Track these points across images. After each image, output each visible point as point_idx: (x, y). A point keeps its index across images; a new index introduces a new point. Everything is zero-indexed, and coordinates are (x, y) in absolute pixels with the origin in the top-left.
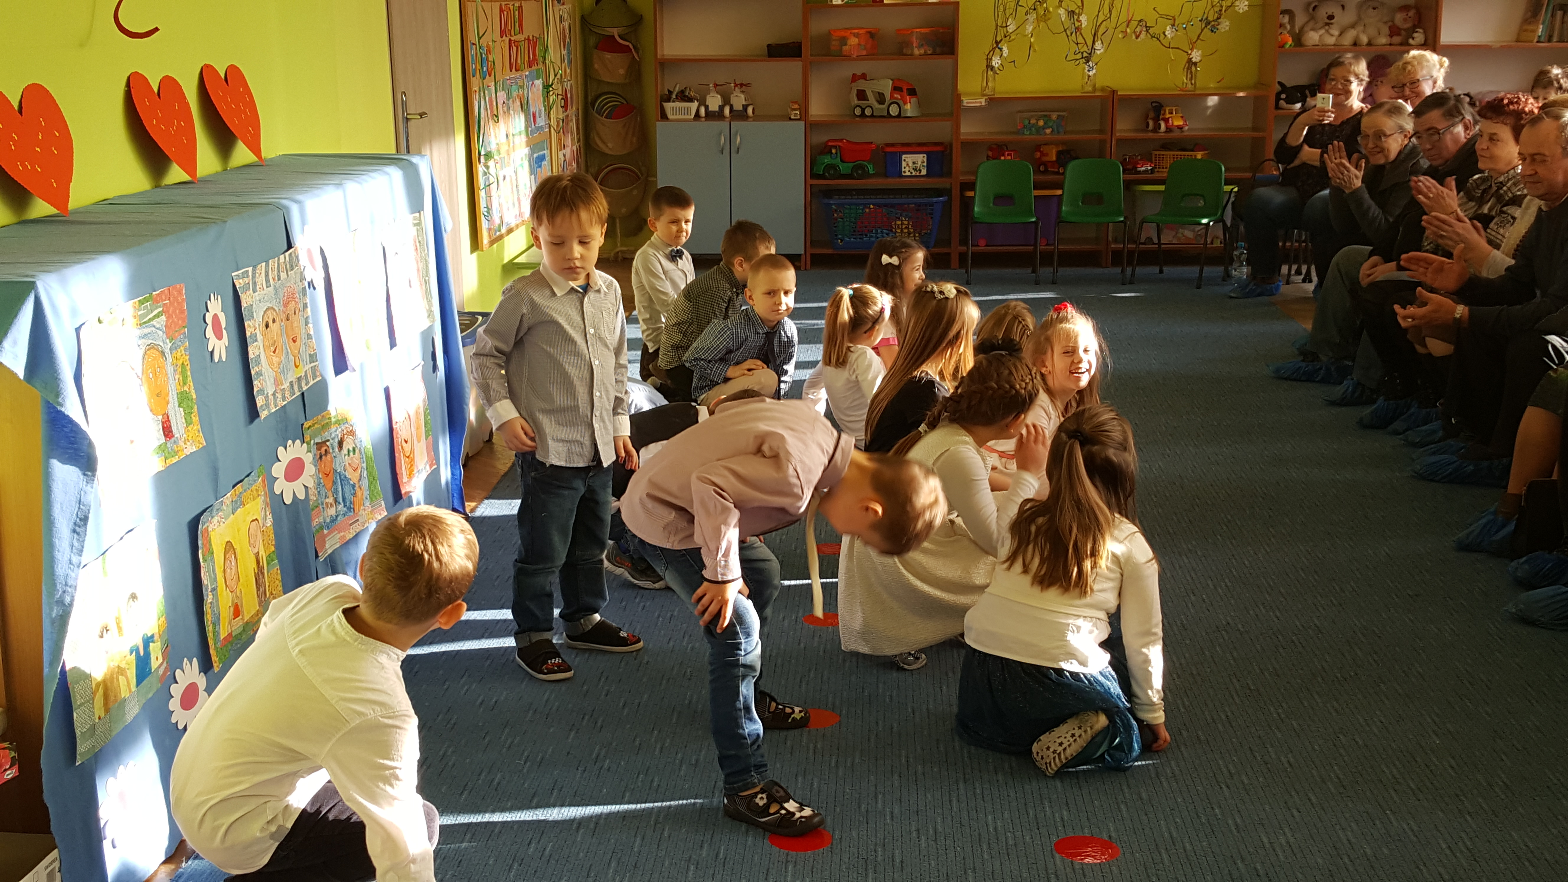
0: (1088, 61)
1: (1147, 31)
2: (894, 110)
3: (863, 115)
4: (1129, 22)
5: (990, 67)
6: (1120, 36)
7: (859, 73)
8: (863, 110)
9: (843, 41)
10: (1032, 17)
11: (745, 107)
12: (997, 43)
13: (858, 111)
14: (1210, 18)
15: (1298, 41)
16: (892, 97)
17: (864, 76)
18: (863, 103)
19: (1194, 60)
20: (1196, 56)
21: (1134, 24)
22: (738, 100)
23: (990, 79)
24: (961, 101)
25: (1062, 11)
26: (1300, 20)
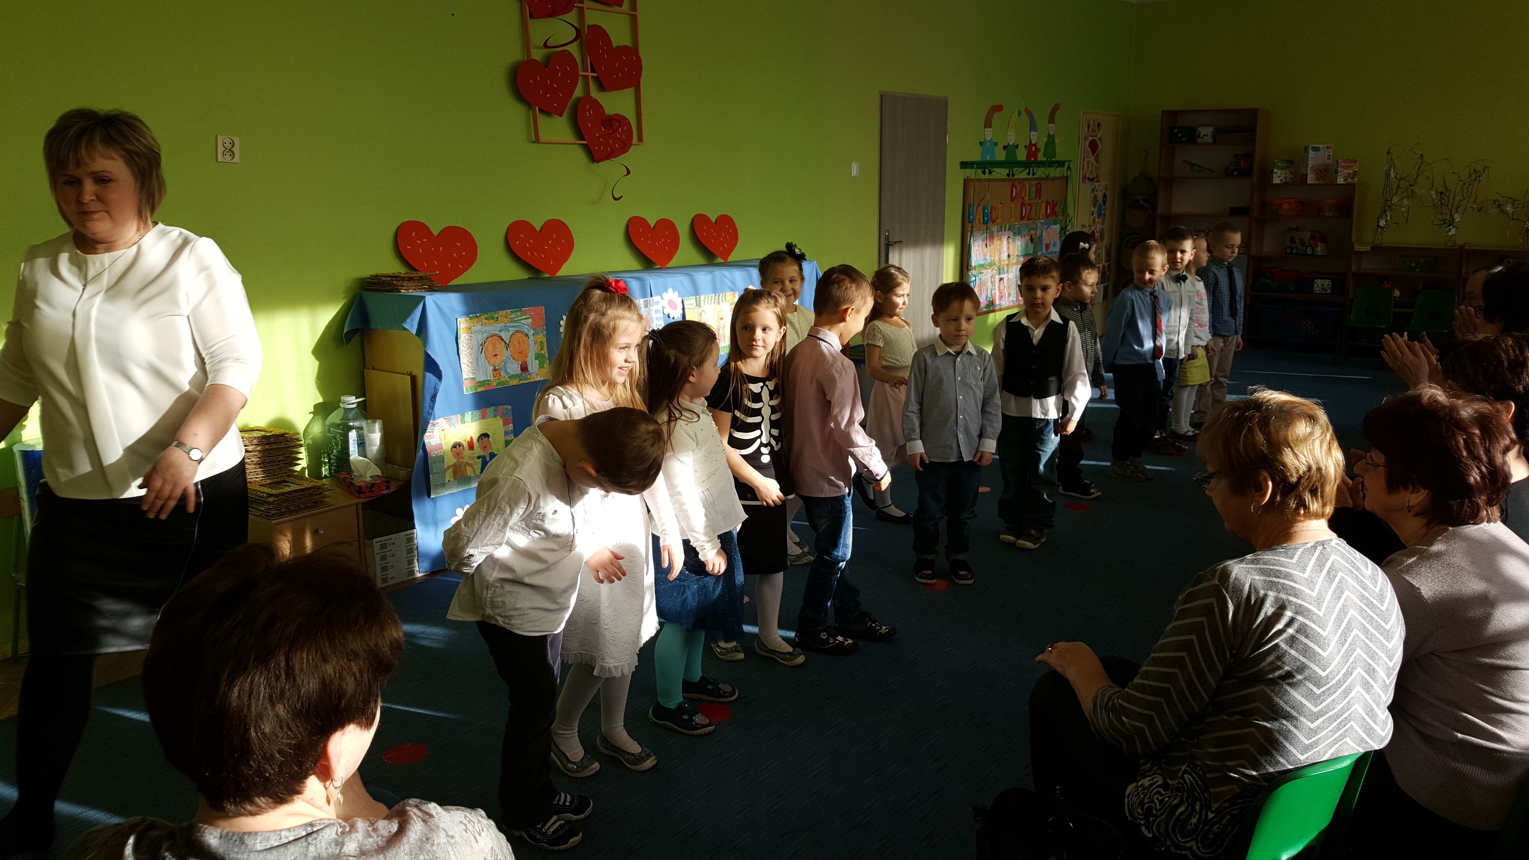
0: (1449, 226)
2: (1309, 251)
3: (1291, 253)
5: (1379, 226)
7: (1292, 227)
8: (1292, 249)
9: (1280, 206)
12: (1384, 211)
13: (1288, 251)
16: (1309, 242)
17: (1294, 229)
18: (1293, 245)
23: (1378, 235)
24: (1353, 247)
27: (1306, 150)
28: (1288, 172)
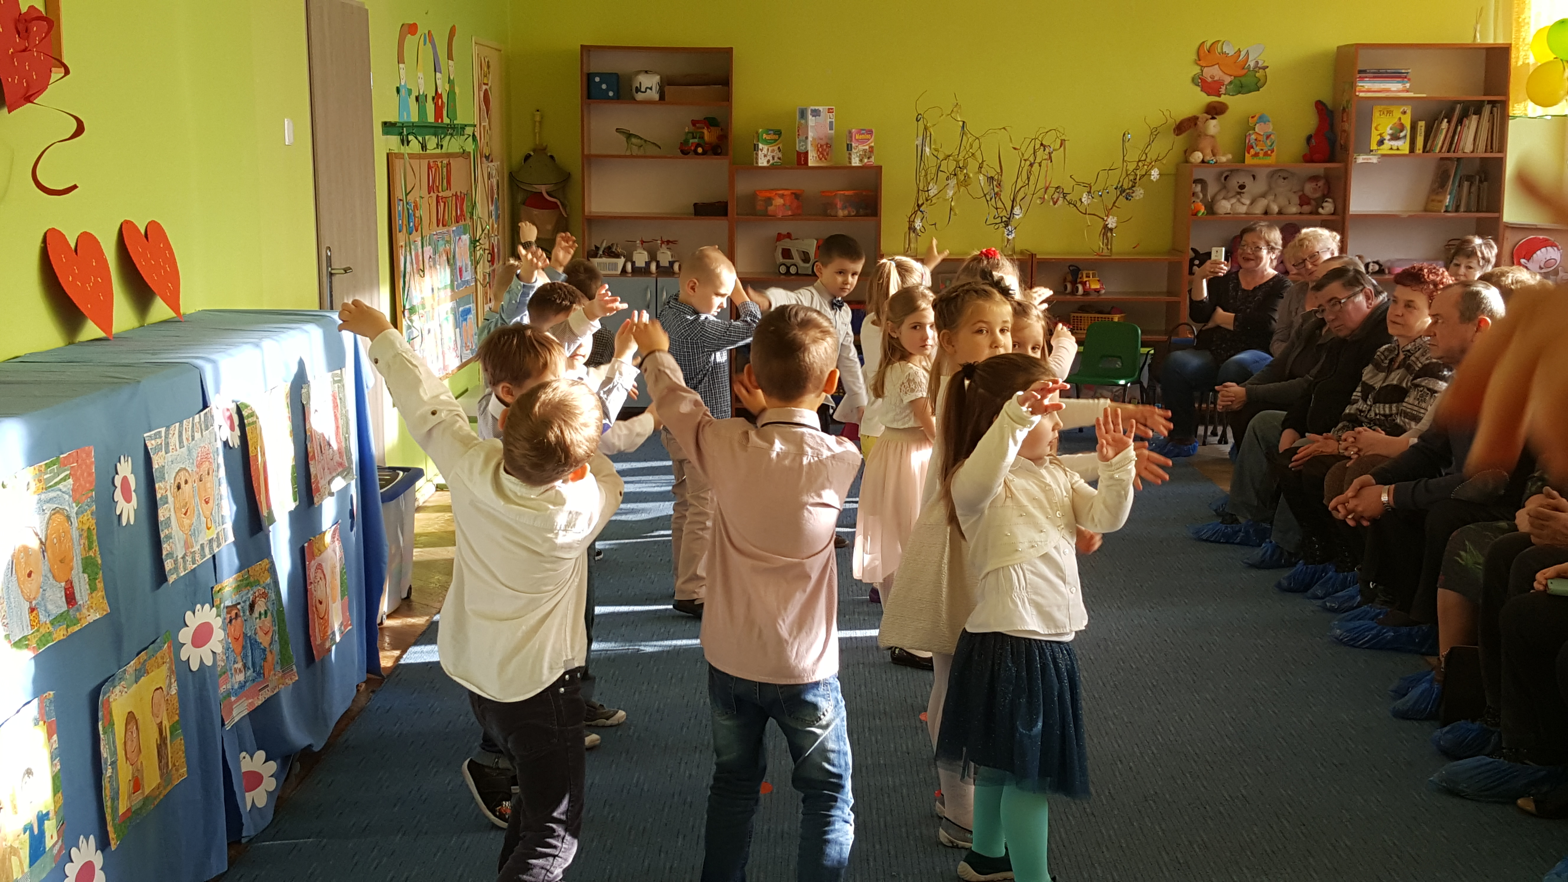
0: (1007, 225)
1: (1064, 197)
3: (788, 272)
4: (1047, 189)
5: (912, 229)
6: (1038, 202)
7: (784, 232)
8: (788, 268)
9: (769, 201)
10: (953, 182)
11: (672, 264)
12: (919, 206)
13: (783, 269)
14: (1125, 186)
15: (1211, 209)
17: (789, 236)
18: (787, 261)
19: (1110, 226)
20: (1112, 222)
21: (1051, 191)
22: (665, 257)
23: (913, 240)
25: (981, 177)
26: (1212, 189)
27: (803, 114)
28: (776, 148)
